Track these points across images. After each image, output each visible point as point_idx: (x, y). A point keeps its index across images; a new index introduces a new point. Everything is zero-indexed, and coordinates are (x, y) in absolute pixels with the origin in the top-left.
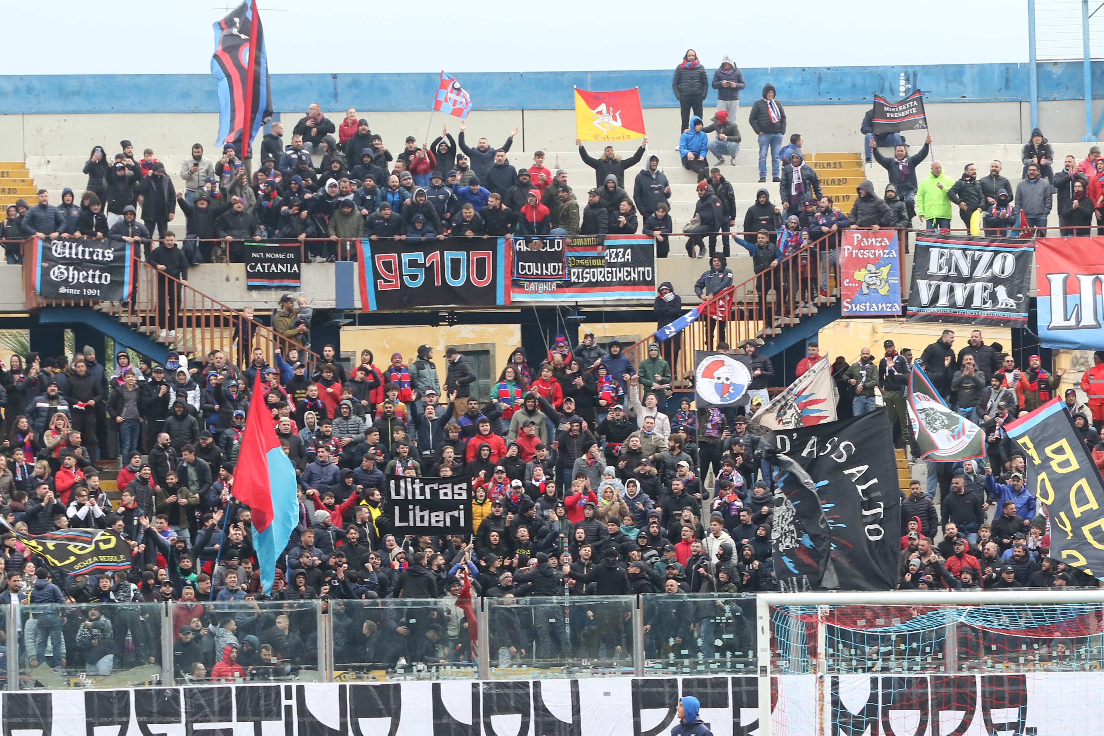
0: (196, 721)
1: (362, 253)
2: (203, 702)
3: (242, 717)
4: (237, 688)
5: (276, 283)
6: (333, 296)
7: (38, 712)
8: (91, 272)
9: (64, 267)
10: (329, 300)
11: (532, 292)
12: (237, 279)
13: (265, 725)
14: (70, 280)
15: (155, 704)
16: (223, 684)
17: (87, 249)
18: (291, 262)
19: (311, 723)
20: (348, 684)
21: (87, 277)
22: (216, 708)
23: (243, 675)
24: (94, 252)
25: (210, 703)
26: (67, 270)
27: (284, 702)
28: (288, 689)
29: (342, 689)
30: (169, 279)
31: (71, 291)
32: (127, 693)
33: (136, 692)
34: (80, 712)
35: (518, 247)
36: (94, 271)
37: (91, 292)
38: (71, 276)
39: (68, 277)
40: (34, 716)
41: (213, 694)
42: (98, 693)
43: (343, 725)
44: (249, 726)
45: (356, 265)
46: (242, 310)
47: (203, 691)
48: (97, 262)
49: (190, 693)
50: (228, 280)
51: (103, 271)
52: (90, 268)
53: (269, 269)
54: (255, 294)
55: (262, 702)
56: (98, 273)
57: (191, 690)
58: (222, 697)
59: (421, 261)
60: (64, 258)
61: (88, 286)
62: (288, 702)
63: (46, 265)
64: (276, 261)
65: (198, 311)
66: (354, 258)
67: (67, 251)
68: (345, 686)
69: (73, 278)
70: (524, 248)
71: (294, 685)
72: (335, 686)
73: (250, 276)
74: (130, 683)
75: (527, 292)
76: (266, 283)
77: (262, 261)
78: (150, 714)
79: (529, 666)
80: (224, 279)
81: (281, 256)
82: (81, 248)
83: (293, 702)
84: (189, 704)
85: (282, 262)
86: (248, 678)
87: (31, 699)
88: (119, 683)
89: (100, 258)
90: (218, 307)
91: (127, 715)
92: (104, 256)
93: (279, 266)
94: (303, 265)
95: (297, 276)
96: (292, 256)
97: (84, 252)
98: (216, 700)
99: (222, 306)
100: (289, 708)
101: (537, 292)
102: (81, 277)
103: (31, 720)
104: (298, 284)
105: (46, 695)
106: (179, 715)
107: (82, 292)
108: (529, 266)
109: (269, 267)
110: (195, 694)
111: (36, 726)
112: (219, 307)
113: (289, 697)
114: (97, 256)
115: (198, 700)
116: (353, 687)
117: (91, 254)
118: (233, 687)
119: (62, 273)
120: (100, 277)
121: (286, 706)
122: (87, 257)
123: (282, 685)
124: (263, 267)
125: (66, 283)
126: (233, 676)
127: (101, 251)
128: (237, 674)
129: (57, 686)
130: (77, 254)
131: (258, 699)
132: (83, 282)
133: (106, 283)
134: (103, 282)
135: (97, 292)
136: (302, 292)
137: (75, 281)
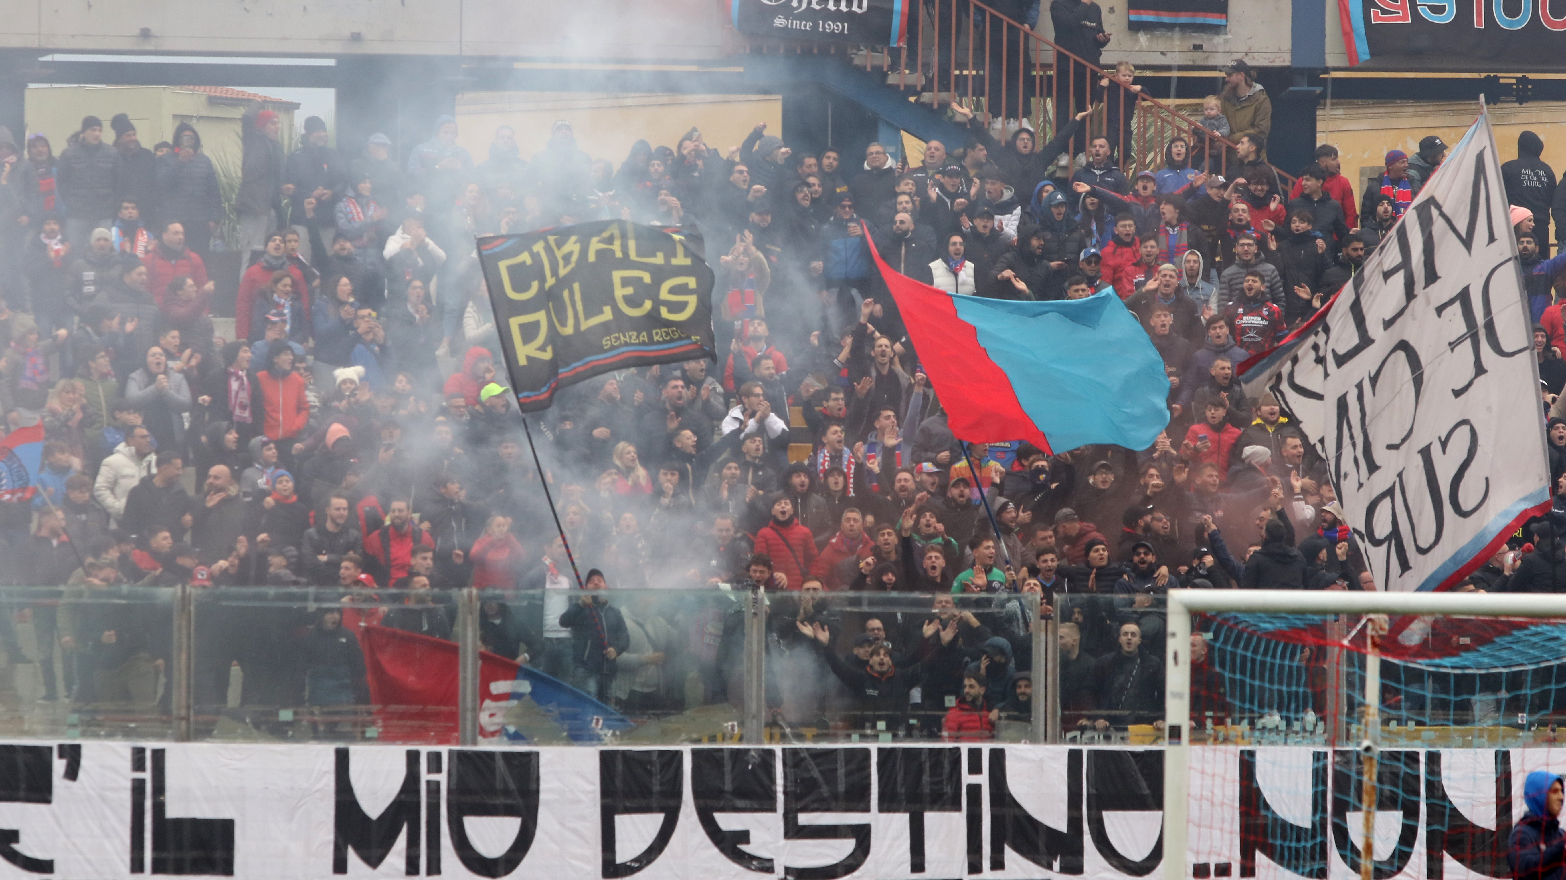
0: (805, 809)
2: (816, 774)
3: (888, 805)
4: (880, 750)
5: (1184, 18)
6: (1287, 44)
7: (512, 786)
13: (931, 818)
15: (728, 778)
16: (855, 744)
19: (1016, 819)
20: (1085, 749)
22: (841, 788)
23: (892, 728)
25: (830, 776)
27: (967, 779)
28: (975, 755)
29: (1074, 757)
31: (796, 24)
32: (678, 755)
33: (695, 753)
34: (590, 788)
37: (832, 26)
40: (506, 792)
41: (835, 761)
42: (624, 753)
43: (1074, 822)
44: (901, 820)
47: (817, 755)
49: (793, 758)
54: (1143, 39)
55: (926, 778)
57: (795, 752)
58: (853, 766)
61: (825, 14)
62: (974, 779)
68: (1080, 752)
71: (986, 748)
72: (1063, 750)
74: (683, 736)
78: (719, 794)
79: (1419, 723)
83: (983, 779)
84: (791, 777)
86: (901, 733)
87: (500, 763)
88: (664, 736)
91: (678, 795)
95: (1220, 7)
98: (841, 771)
100: (974, 791)
103: (500, 800)
104: (1223, 22)
105: (528, 755)
106: (772, 797)
107: (815, 26)
110: (803, 759)
111: (509, 811)
113: (975, 768)
115: (808, 770)
116: (1095, 755)
118: (873, 748)
121: (970, 787)
123: (965, 747)
125: (786, 10)
126: (874, 727)
128: (881, 725)
129: (551, 739)
131: (920, 772)
132: (818, 7)
133: (859, 11)
134: (855, 8)
135: (843, 27)
136: (1229, 36)
137: (804, 6)
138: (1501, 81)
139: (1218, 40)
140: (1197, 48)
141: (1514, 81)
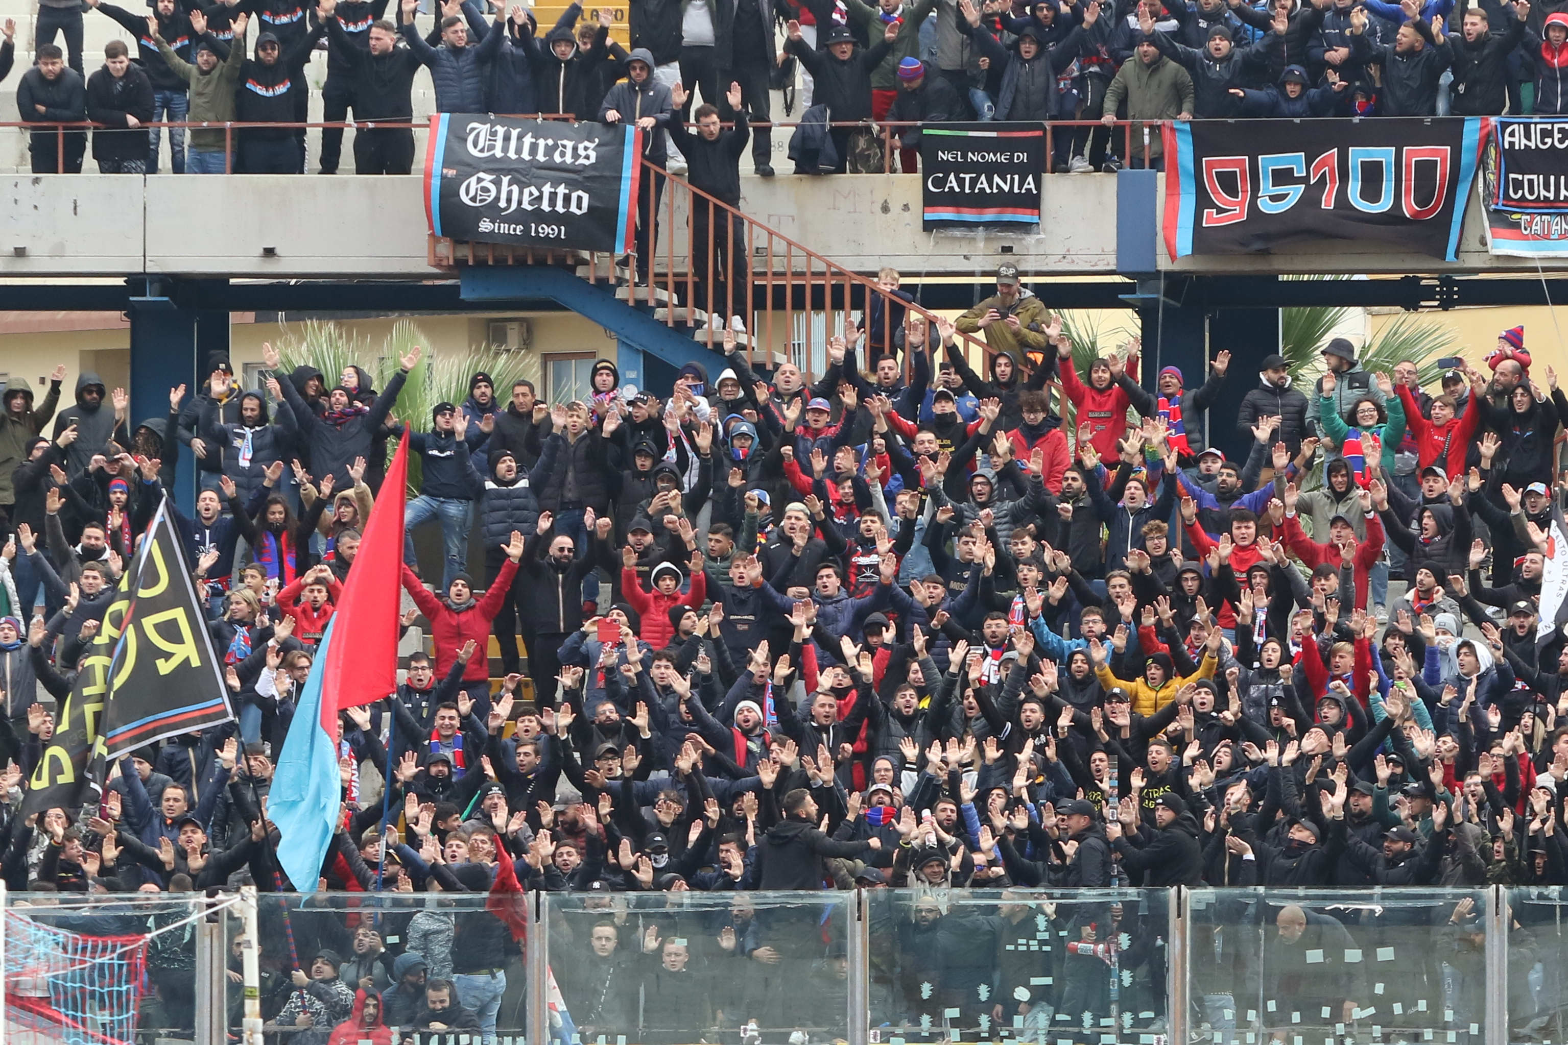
1: (1174, 151)
5: (990, 215)
6: (1111, 244)
8: (547, 189)
9: (488, 177)
10: (1103, 253)
11: (1536, 237)
12: (906, 207)
14: (503, 204)
17: (541, 142)
18: (1023, 171)
21: (540, 198)
24: (555, 146)
26: (497, 183)
30: (715, 205)
31: (504, 228)
35: (1507, 139)
36: (555, 184)
37: (546, 230)
38: (503, 196)
39: (497, 199)
45: (1161, 176)
46: (875, 274)
48: (562, 168)
50: (885, 209)
51: (573, 185)
52: (546, 180)
53: (972, 187)
56: (562, 190)
59: (1300, 172)
60: (493, 158)
61: (539, 216)
63: (451, 173)
64: (990, 170)
65: (797, 274)
66: (1156, 163)
67: (499, 144)
69: (509, 201)
70: (1520, 142)
73: (930, 200)
75: (1526, 238)
76: (969, 215)
77: (958, 168)
80: (878, 208)
81: (1002, 158)
82: (528, 140)
85: (1002, 170)
89: (569, 159)
90: (820, 267)
92: (576, 155)
93: (996, 179)
94: (1047, 177)
95: (1033, 201)
96: (1024, 157)
97: (534, 148)
99: (829, 265)
101: (1547, 237)
102: (526, 198)
104: (1035, 219)
107: (527, 230)
108: (1531, 182)
109: (973, 182)
112: (822, 268)
114: (563, 154)
117: (549, 151)
119: (486, 190)
120: (567, 199)
122: (541, 157)
124: (961, 183)
125: (492, 210)
127: (570, 144)
130: (519, 151)
132: (530, 208)
133: (578, 212)
134: (573, 208)
135: (560, 231)
136: (1042, 236)
137: (514, 206)
138: (1424, 282)
139: (1030, 240)
140: (1007, 250)
141: (1437, 283)
